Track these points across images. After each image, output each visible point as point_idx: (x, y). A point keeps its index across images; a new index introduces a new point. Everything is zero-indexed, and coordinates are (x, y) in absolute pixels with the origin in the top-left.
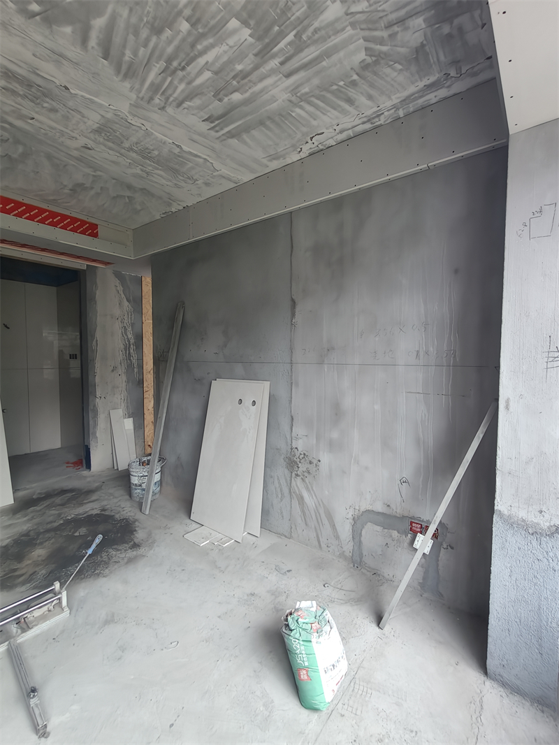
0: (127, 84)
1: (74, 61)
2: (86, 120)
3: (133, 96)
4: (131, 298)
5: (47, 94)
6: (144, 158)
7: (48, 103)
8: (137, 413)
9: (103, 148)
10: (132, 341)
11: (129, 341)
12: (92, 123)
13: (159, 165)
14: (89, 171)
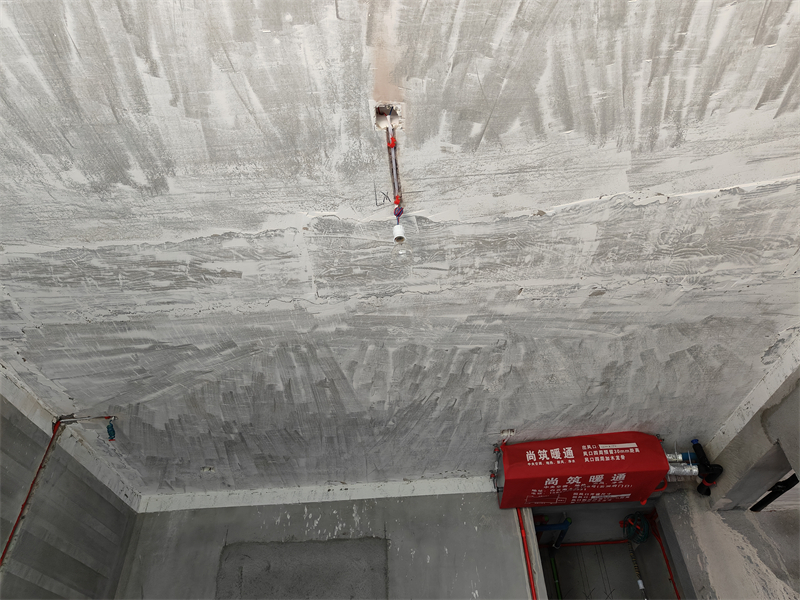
0: (611, 143)
1: (536, 164)
2: (580, 246)
3: (626, 155)
5: (525, 240)
7: (529, 253)
12: (590, 246)
13: (715, 254)
14: (614, 334)
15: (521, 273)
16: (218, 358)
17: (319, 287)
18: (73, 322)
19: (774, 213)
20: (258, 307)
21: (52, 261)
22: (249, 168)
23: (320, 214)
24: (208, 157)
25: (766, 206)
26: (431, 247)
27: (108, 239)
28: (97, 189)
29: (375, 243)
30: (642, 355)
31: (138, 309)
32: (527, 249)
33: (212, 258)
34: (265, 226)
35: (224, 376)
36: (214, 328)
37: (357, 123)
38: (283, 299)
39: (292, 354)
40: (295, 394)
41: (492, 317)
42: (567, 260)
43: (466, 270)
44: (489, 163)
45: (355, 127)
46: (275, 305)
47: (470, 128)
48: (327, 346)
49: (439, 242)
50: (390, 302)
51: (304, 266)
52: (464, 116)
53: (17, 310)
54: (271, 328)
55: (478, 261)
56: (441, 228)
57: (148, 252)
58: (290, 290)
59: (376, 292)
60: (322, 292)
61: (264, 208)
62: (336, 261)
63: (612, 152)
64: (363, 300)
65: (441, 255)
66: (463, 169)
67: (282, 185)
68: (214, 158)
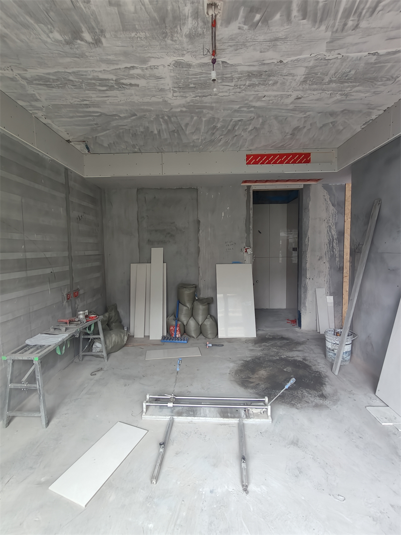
0: (323, 28)
1: (283, 37)
2: (295, 77)
3: (329, 34)
4: (336, 203)
5: (270, 74)
6: (342, 83)
7: (271, 80)
8: (337, 293)
9: (309, 92)
10: (335, 237)
11: (333, 237)
12: (300, 77)
13: (356, 83)
14: (301, 115)
15: (266, 89)
16: (129, 120)
17: (174, 92)
18: (64, 104)
19: (389, 65)
20: (146, 100)
21: (51, 77)
22: (142, 35)
23: (176, 58)
24: (121, 28)
25: (388, 61)
26: (227, 76)
27: (76, 68)
28: (68, 43)
29: (201, 73)
30: (311, 124)
31: (93, 99)
32: (271, 78)
33: (125, 78)
34: (150, 64)
35: (132, 127)
36: (127, 108)
37: (197, 13)
38: (158, 97)
39: (161, 120)
40: (162, 135)
41: (250, 107)
42: (288, 84)
43: (241, 87)
44: (261, 36)
45: (196, 14)
46: (154, 99)
47: (254, 17)
48: (176, 117)
49: (231, 73)
50: (205, 99)
51: (168, 83)
52: (252, 10)
53: (39, 98)
54: (152, 109)
55: (248, 83)
56: (233, 67)
57: (95, 74)
58: (161, 93)
59: (200, 95)
60: (175, 94)
61: (149, 55)
62: (182, 81)
63: (323, 32)
64: (193, 98)
65: (232, 79)
66: (247, 38)
67: (158, 44)
68: (125, 29)
